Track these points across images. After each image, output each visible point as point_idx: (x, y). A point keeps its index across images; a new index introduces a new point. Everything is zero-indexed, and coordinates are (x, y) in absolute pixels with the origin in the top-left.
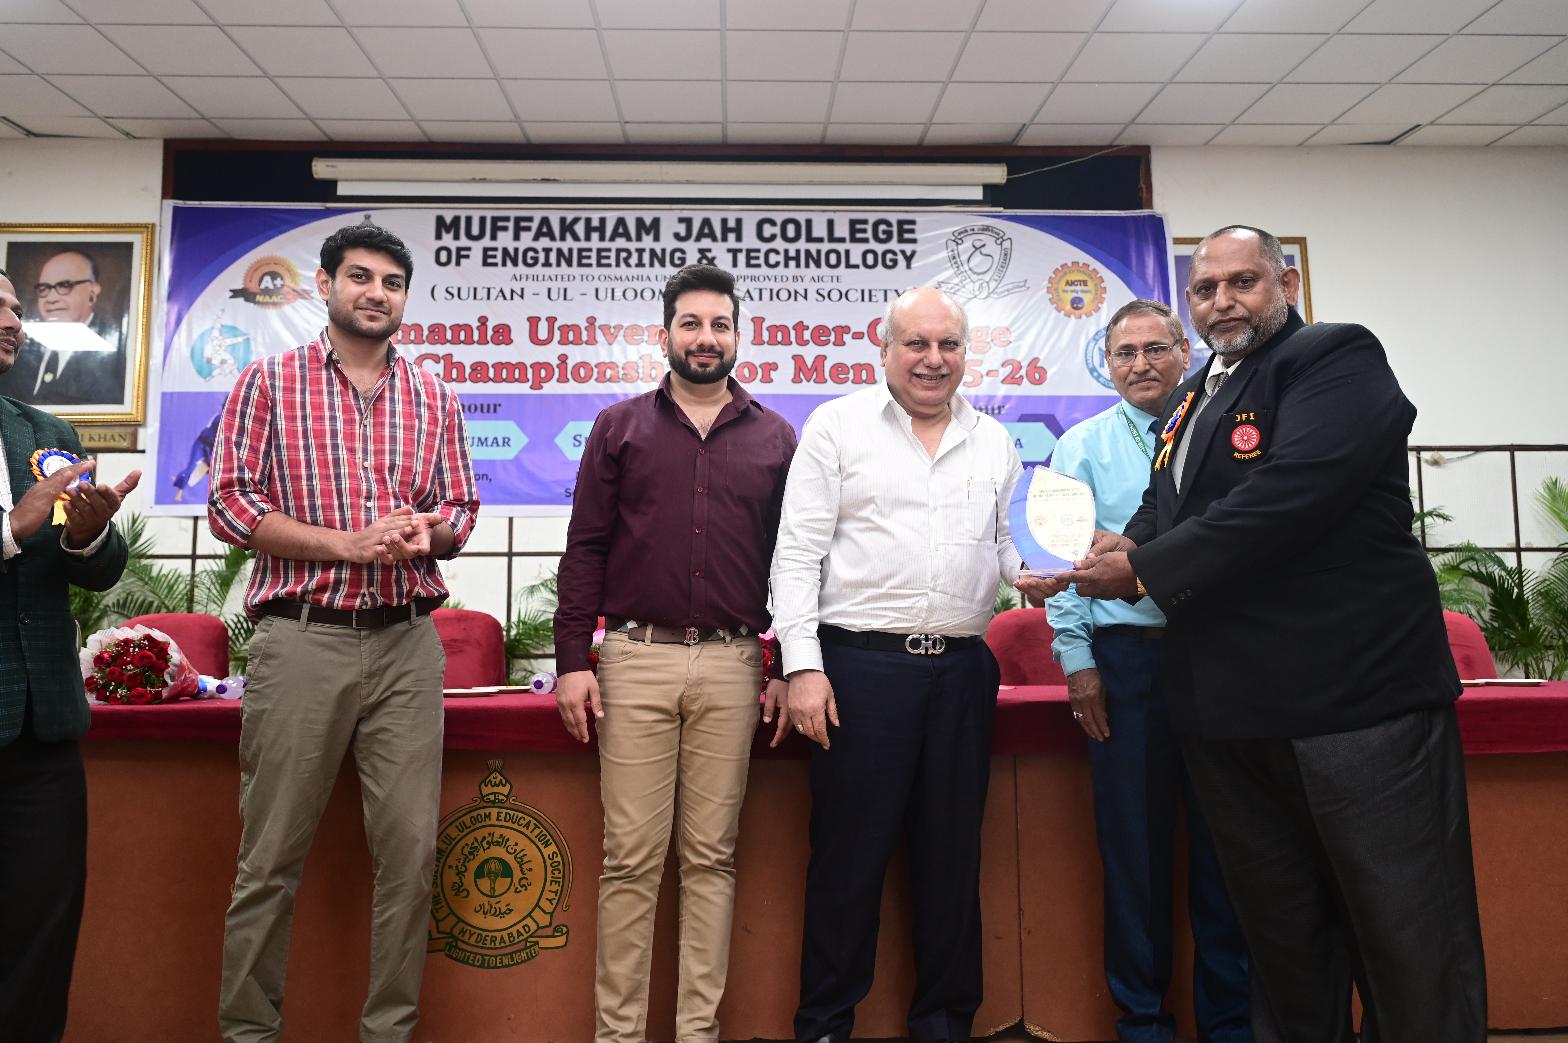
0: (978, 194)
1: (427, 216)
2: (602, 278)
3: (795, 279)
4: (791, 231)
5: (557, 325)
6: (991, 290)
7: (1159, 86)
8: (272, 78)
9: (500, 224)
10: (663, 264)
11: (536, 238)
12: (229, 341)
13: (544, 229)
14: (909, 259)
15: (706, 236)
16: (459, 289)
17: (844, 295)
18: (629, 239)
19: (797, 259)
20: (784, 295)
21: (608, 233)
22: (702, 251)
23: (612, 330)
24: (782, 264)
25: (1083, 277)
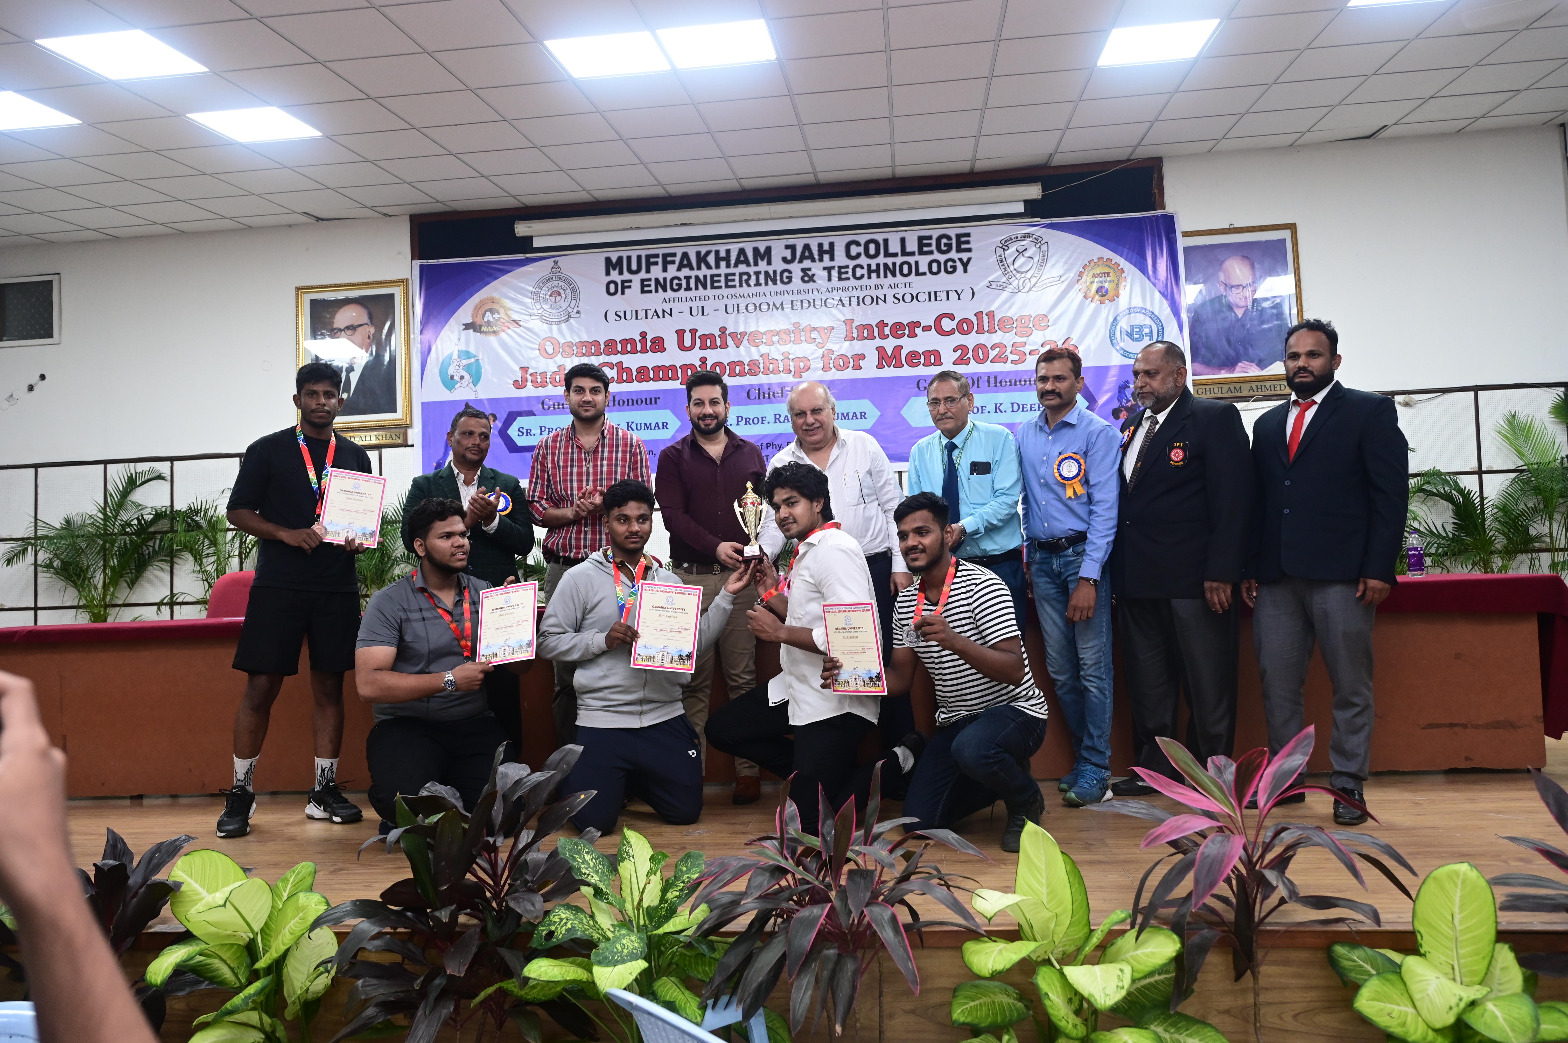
0: (1020, 208)
1: (598, 259)
2: (730, 296)
3: (876, 287)
4: (872, 249)
5: (698, 335)
6: (1033, 283)
7: (1149, 123)
8: (486, 177)
9: (652, 260)
10: (775, 283)
11: (679, 269)
12: (465, 362)
13: (685, 262)
14: (965, 265)
15: (807, 258)
16: (625, 312)
17: (915, 297)
18: (748, 265)
19: (877, 271)
21: (733, 262)
22: (803, 270)
23: (739, 336)
24: (866, 276)
25: (1107, 270)
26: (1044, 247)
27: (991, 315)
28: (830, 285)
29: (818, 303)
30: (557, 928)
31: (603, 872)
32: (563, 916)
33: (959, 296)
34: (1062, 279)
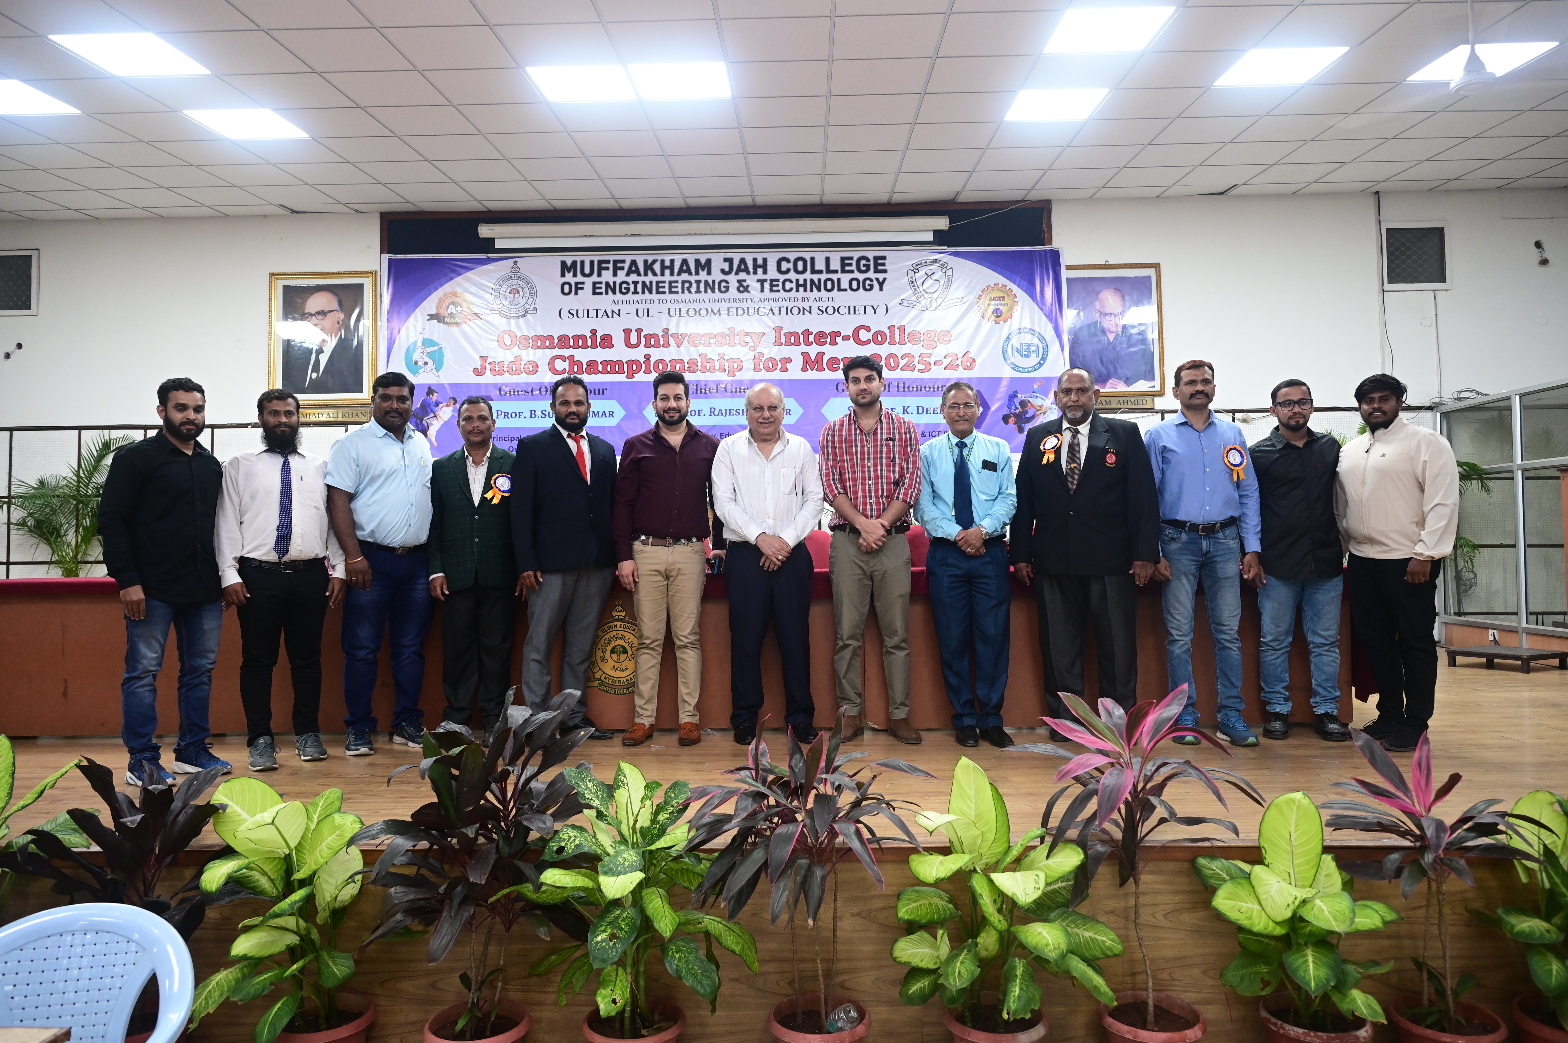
0: (929, 237)
1: (555, 261)
2: (673, 301)
3: (803, 299)
4: (800, 266)
5: (643, 334)
6: (939, 303)
7: (1042, 172)
8: (456, 183)
9: (603, 265)
10: (713, 291)
11: (628, 275)
12: (429, 350)
13: (633, 268)
14: (881, 284)
15: (743, 271)
16: (577, 311)
17: (837, 310)
18: (690, 274)
19: (805, 285)
20: (795, 311)
21: (676, 271)
22: (739, 281)
23: (680, 337)
24: (794, 289)
25: (1002, 295)
26: (949, 272)
27: (902, 329)
28: (762, 296)
29: (751, 311)
30: (566, 844)
31: (603, 798)
32: (571, 834)
33: (875, 310)
34: (964, 300)
